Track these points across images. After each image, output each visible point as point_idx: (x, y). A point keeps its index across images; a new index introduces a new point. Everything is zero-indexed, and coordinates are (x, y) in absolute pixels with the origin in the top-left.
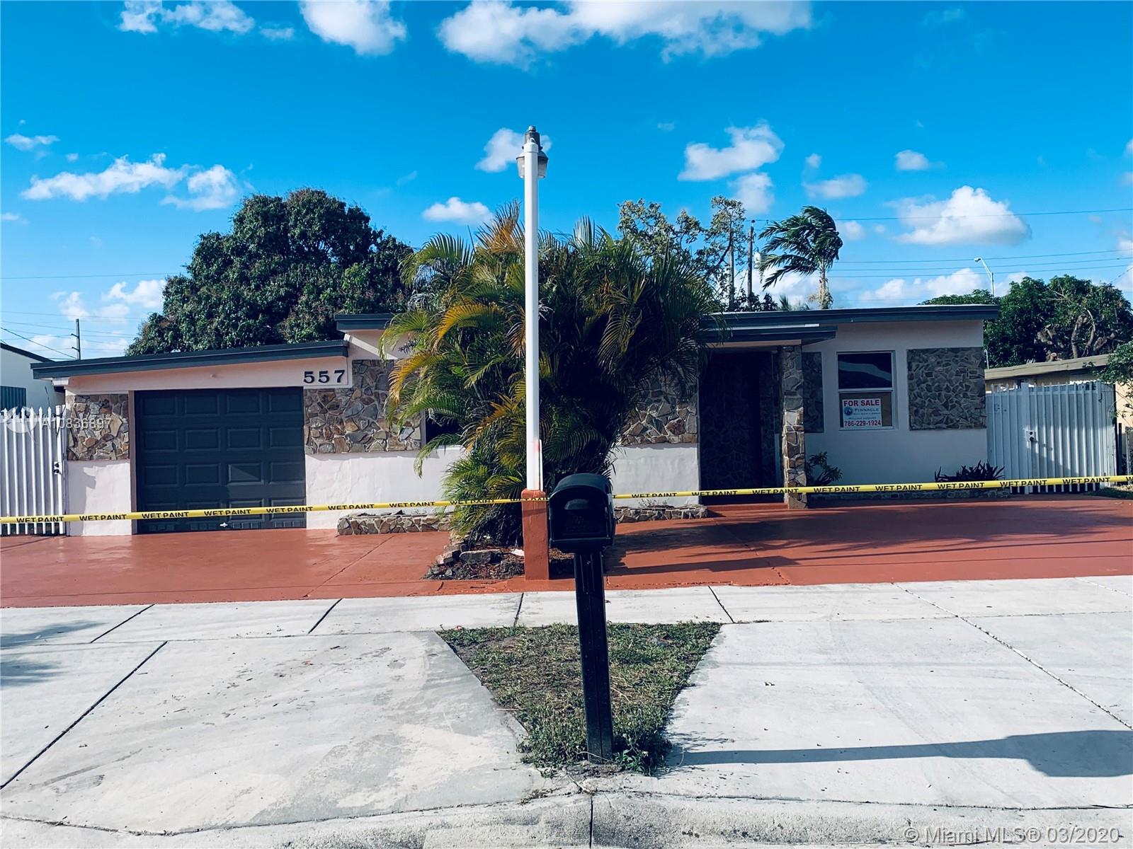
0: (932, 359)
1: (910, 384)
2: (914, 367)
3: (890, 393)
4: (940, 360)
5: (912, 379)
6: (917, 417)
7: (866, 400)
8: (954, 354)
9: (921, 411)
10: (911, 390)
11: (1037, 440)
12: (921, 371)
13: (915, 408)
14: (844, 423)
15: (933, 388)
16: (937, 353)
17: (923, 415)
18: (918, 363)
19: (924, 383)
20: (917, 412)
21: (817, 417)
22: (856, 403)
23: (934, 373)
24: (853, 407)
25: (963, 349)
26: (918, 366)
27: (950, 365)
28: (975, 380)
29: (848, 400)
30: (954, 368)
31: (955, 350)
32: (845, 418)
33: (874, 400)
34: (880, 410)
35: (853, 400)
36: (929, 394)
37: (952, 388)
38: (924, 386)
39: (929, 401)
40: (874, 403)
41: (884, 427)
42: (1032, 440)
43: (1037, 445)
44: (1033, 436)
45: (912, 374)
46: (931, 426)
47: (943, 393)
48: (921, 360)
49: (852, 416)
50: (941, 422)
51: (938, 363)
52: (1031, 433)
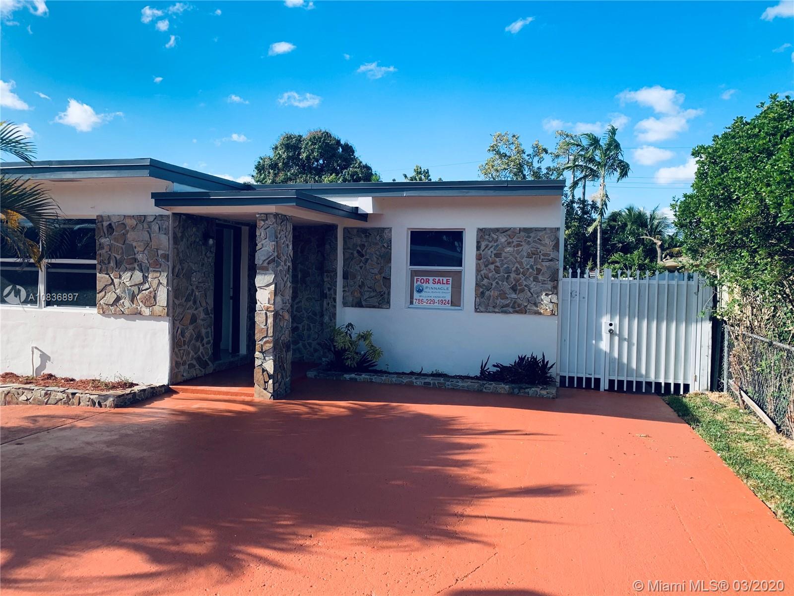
0: (503, 239)
1: (478, 265)
2: (483, 247)
3: (460, 272)
4: (511, 240)
5: (480, 260)
6: (483, 300)
7: (437, 279)
8: (527, 235)
9: (487, 293)
10: (478, 270)
11: (618, 332)
12: (489, 251)
13: (481, 290)
14: (414, 301)
15: (501, 269)
16: (509, 233)
17: (489, 298)
18: (487, 243)
19: (492, 263)
20: (483, 293)
21: (384, 293)
22: (428, 281)
23: (504, 254)
24: (425, 285)
25: (537, 230)
26: (487, 246)
27: (521, 245)
28: (547, 264)
29: (420, 278)
30: (526, 249)
31: (527, 231)
32: (416, 295)
33: (445, 279)
34: (450, 289)
35: (425, 278)
36: (497, 276)
37: (522, 270)
38: (492, 267)
39: (497, 283)
40: (445, 281)
41: (453, 308)
42: (611, 332)
43: (616, 338)
44: (612, 327)
45: (480, 254)
46: (497, 310)
47: (513, 275)
48: (490, 239)
49: (423, 294)
50: (507, 305)
51: (509, 243)
52: (611, 325)
